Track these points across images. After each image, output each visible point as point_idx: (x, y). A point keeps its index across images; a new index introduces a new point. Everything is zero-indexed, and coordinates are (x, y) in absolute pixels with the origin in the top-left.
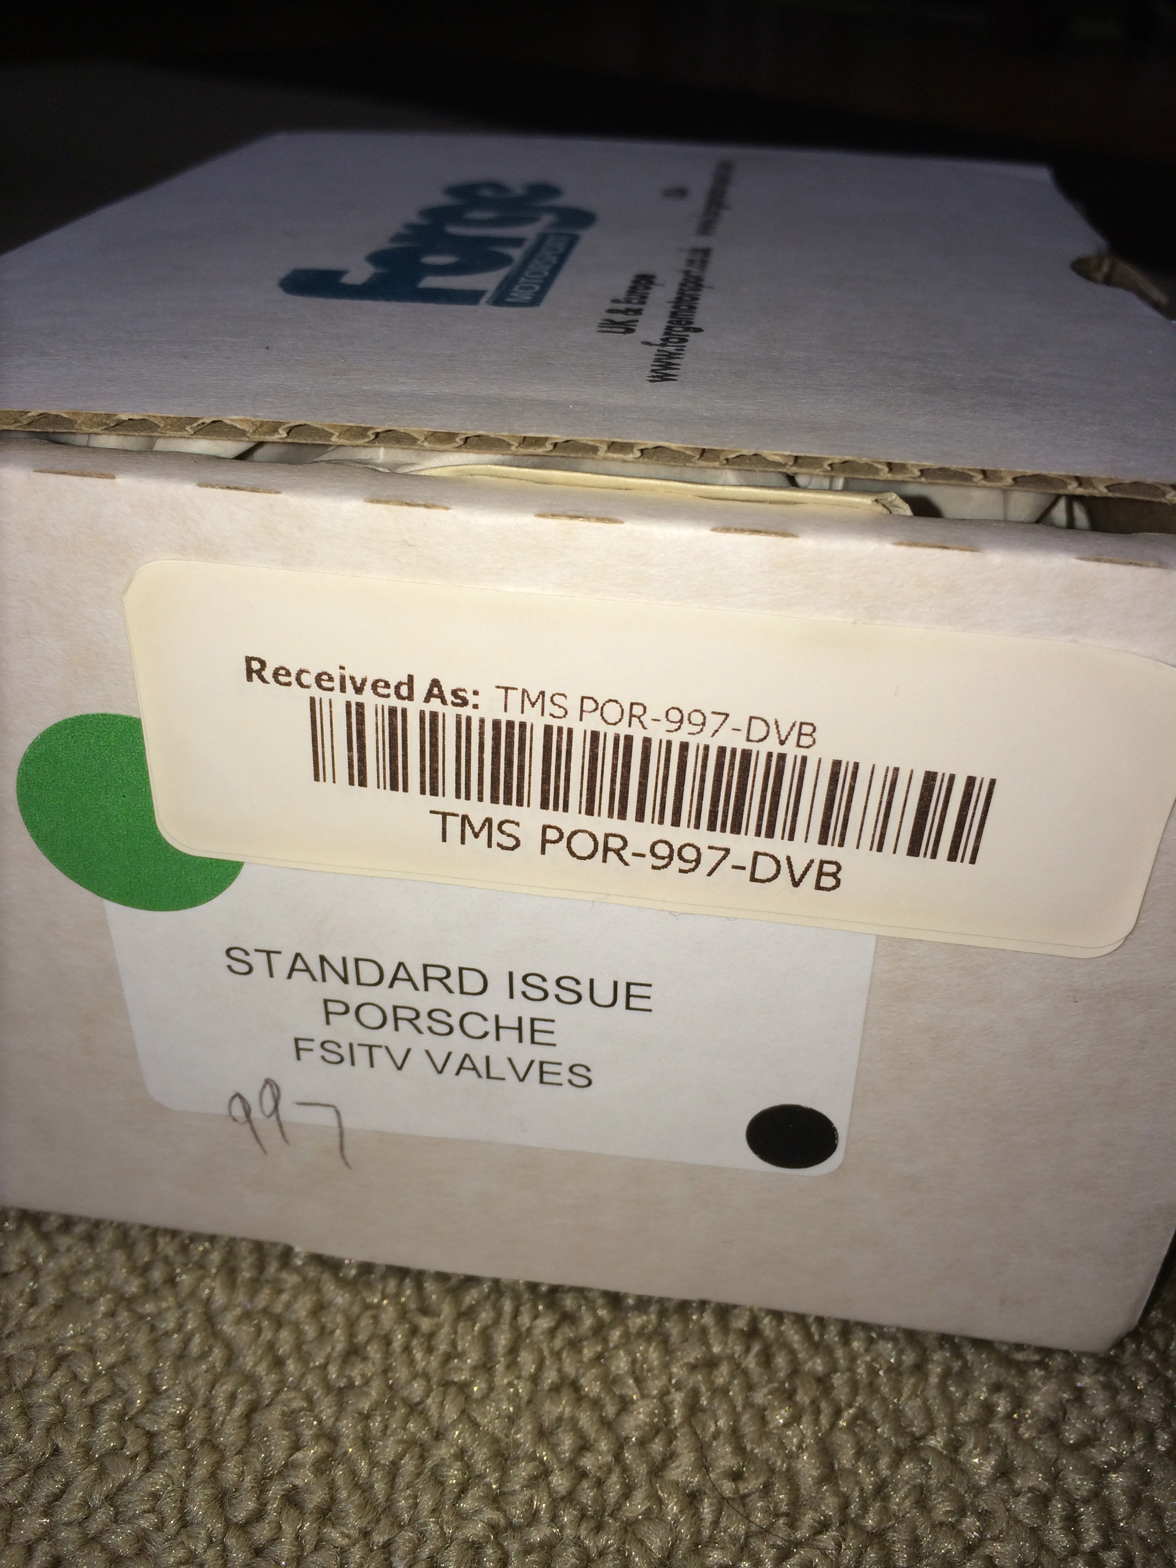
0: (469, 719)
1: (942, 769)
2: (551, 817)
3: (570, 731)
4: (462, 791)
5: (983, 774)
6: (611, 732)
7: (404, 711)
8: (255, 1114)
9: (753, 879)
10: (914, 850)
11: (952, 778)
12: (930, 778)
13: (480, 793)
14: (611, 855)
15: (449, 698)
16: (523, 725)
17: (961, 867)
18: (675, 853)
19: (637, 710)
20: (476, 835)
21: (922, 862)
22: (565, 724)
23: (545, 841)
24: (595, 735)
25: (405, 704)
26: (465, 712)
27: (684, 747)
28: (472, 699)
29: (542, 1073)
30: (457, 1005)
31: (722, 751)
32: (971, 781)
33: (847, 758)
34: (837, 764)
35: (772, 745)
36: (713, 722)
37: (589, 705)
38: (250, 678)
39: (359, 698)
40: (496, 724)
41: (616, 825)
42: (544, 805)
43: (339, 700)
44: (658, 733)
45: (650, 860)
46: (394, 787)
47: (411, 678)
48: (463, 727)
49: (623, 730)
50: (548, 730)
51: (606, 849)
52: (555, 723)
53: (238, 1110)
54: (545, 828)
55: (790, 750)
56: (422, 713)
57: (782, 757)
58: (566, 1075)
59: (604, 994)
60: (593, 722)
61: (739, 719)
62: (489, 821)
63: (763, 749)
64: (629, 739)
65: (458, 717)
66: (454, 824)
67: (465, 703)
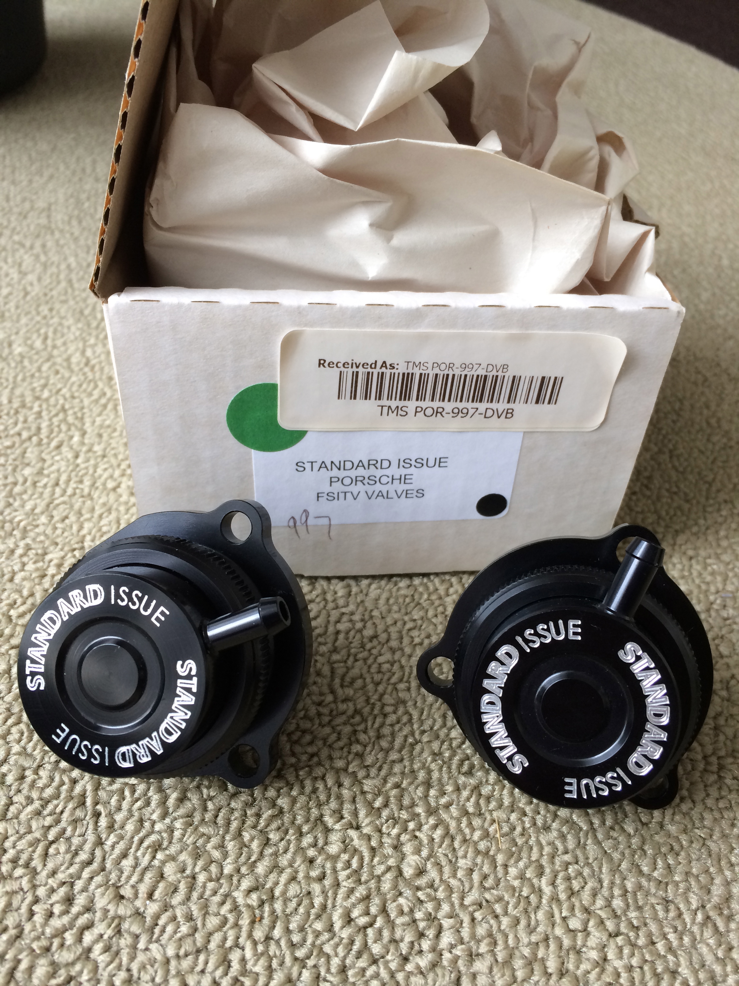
0: (394, 374)
1: (547, 375)
2: (419, 403)
3: (428, 374)
4: (389, 397)
5: (559, 376)
6: (442, 373)
7: (372, 373)
8: (298, 523)
9: (485, 417)
10: (537, 402)
11: (550, 378)
12: (543, 378)
13: (396, 398)
14: (439, 414)
15: (388, 366)
16: (412, 374)
17: (552, 406)
18: (460, 411)
19: (452, 365)
20: (393, 412)
21: (540, 406)
22: (427, 372)
23: (416, 412)
24: (437, 375)
25: (373, 370)
26: (393, 371)
27: (466, 376)
28: (396, 366)
29: (407, 494)
30: (378, 473)
31: (478, 376)
32: (556, 378)
33: (518, 375)
34: (514, 377)
35: (494, 373)
36: (476, 367)
37: (435, 365)
38: (319, 366)
39: (357, 370)
40: (404, 374)
41: (441, 404)
42: (417, 400)
43: (350, 371)
44: (457, 372)
45: (452, 414)
46: (366, 398)
47: (376, 361)
48: (392, 376)
49: (446, 372)
50: (421, 374)
51: (437, 412)
52: (423, 372)
53: (291, 523)
54: (417, 408)
55: (500, 374)
56: (379, 373)
57: (497, 376)
58: (415, 493)
59: (431, 463)
60: (437, 371)
61: (484, 365)
62: (398, 407)
63: (491, 374)
64: (448, 375)
65: (391, 373)
66: (385, 409)
67: (394, 368)
